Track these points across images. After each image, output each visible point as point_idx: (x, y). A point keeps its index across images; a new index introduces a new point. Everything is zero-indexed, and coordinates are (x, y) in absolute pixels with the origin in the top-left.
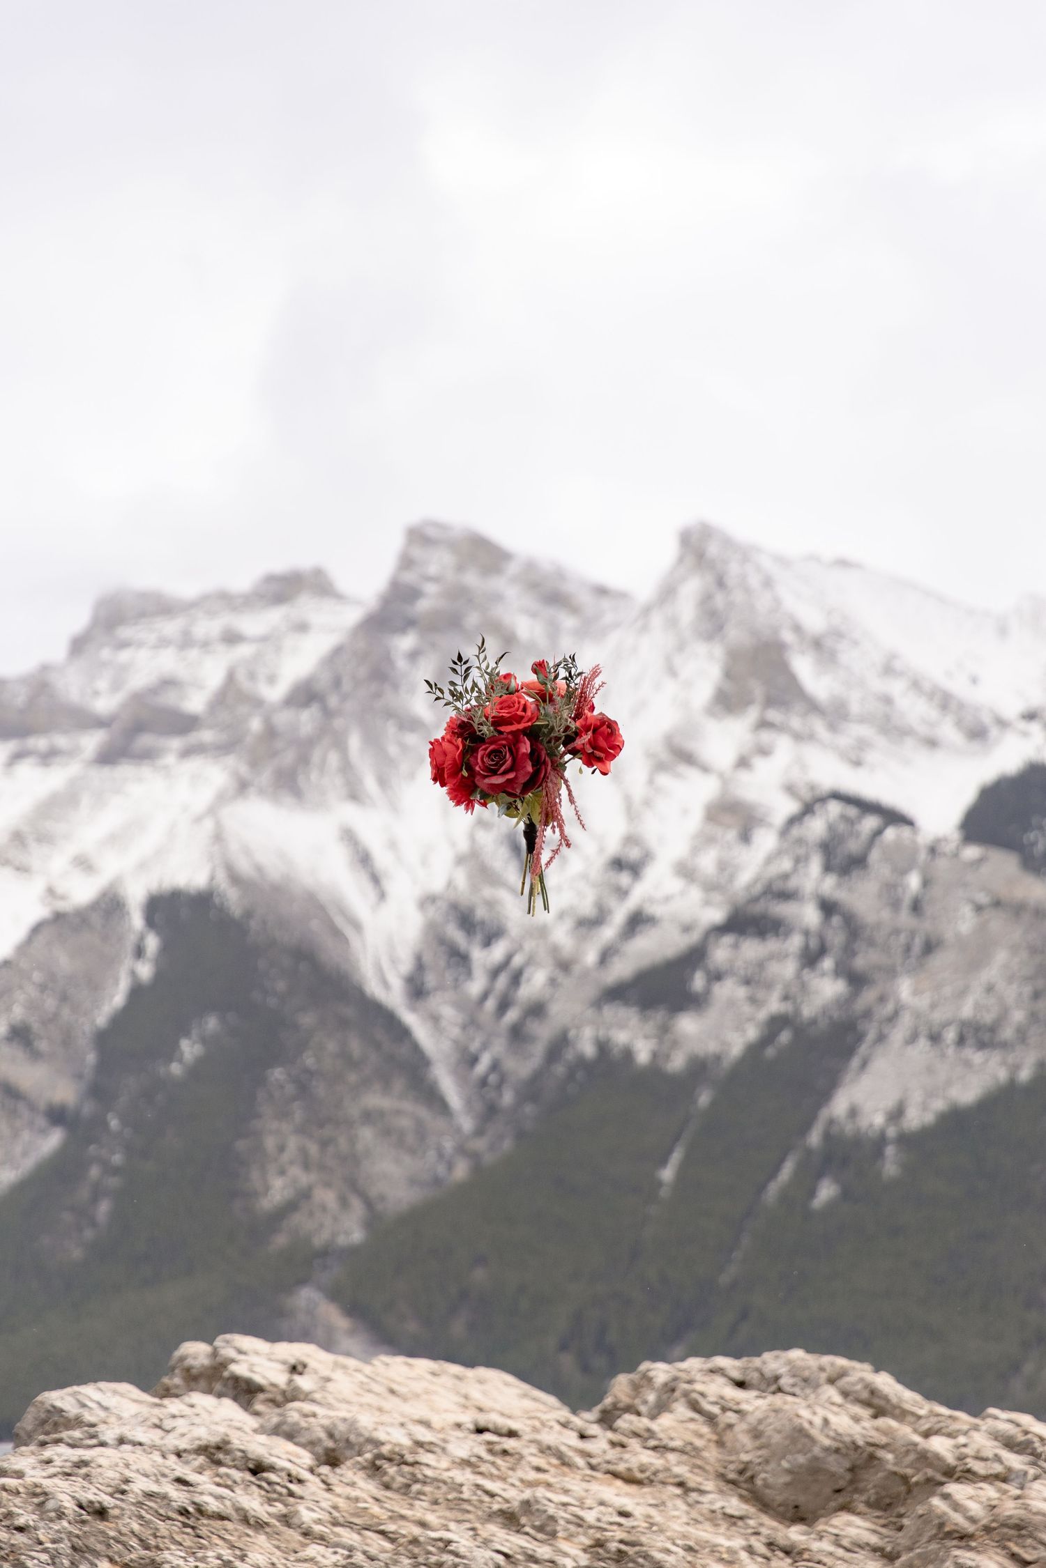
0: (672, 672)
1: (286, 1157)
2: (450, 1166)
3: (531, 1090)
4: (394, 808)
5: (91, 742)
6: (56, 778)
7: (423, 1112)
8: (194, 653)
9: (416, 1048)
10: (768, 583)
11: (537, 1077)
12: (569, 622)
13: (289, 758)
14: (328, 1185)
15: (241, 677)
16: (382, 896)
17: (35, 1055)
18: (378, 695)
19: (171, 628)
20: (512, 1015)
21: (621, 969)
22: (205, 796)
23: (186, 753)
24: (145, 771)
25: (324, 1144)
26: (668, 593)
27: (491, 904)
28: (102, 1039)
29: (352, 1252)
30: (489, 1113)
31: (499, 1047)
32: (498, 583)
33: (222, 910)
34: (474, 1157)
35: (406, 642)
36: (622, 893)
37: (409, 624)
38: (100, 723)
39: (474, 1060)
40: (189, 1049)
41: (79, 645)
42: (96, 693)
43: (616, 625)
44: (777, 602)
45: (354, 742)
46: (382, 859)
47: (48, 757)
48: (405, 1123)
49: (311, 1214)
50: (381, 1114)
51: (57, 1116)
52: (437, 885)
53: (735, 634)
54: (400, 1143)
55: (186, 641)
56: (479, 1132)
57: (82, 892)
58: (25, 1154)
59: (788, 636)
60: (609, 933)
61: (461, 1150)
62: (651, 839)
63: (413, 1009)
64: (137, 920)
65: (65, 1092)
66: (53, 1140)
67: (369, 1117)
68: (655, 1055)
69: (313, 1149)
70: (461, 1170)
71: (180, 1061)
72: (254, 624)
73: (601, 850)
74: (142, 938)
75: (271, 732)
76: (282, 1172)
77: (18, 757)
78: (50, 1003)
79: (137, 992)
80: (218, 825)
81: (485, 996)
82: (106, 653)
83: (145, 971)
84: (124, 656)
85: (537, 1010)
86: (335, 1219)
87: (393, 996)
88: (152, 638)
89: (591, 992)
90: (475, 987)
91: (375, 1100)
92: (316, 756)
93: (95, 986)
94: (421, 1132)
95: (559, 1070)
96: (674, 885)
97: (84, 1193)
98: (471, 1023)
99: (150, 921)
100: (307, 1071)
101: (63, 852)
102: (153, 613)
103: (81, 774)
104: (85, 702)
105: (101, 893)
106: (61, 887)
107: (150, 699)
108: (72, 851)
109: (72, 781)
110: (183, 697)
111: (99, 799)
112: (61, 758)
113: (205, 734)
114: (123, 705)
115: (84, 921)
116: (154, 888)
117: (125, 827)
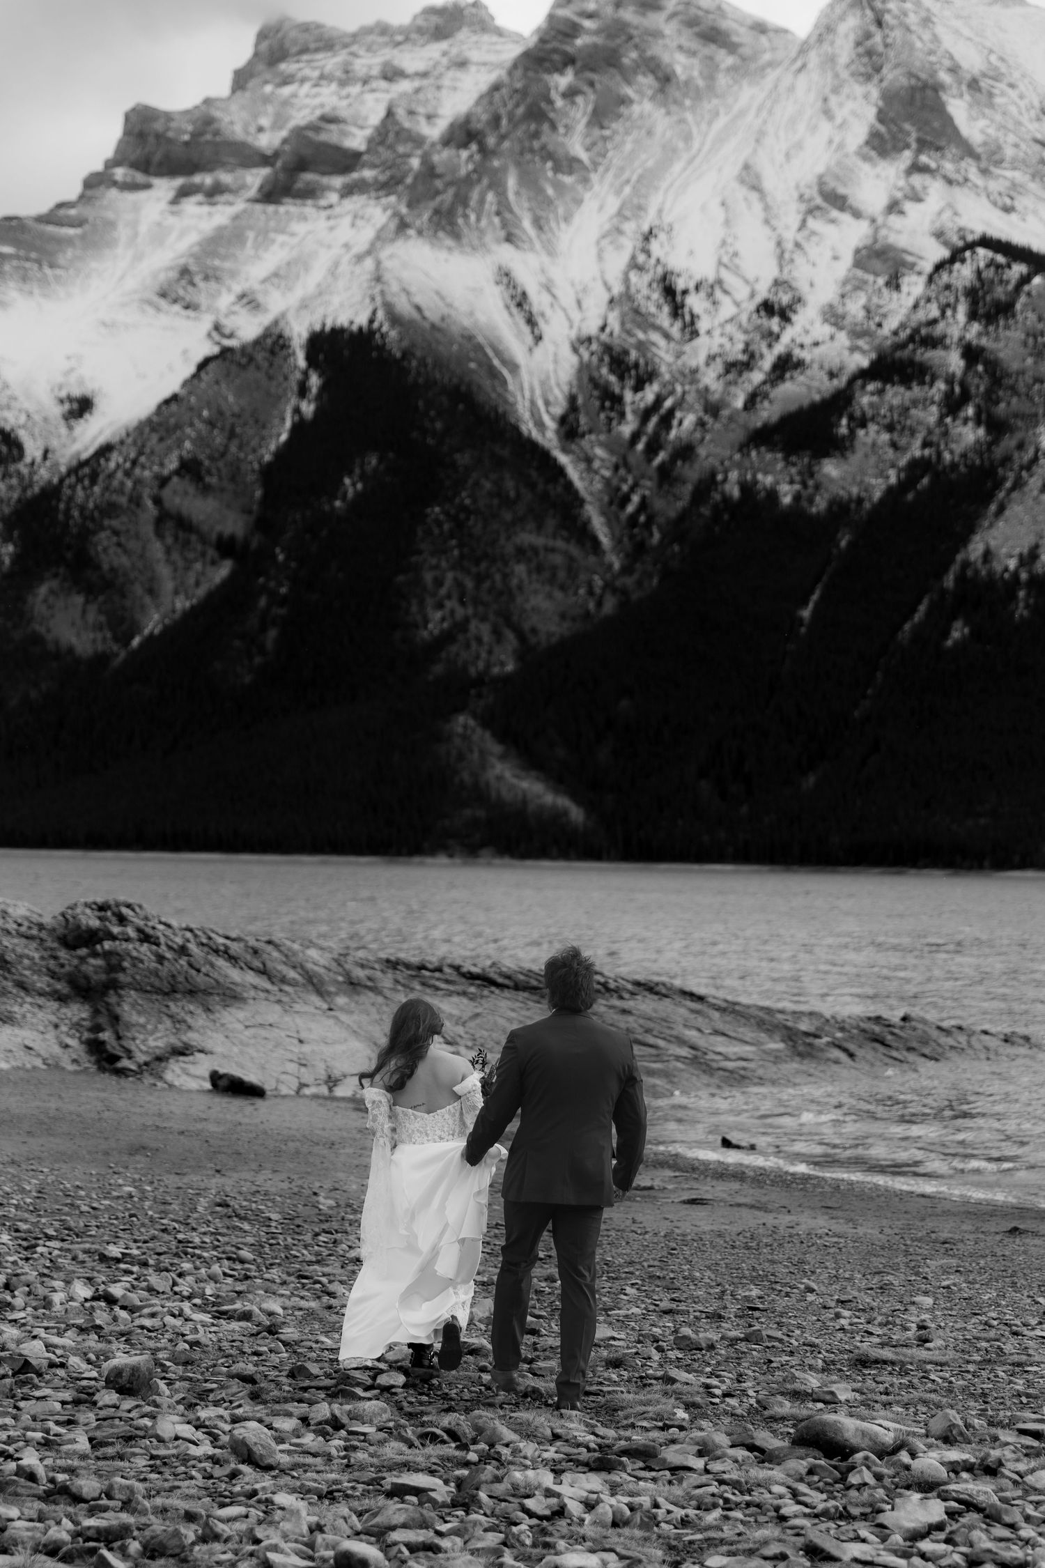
0: (828, 114)
1: (443, 591)
2: (599, 604)
3: (678, 529)
4: (551, 251)
5: (255, 178)
6: (220, 215)
7: (575, 550)
8: (355, 89)
9: (569, 485)
10: (927, 21)
11: (683, 516)
12: (726, 60)
13: (448, 197)
14: (484, 619)
15: (400, 113)
16: (538, 338)
17: (206, 490)
18: (536, 135)
19: (331, 62)
20: (662, 456)
21: (768, 413)
22: (365, 235)
23: (347, 191)
24: (308, 209)
25: (479, 579)
26: (825, 31)
27: (642, 346)
28: (268, 473)
29: (506, 680)
30: (636, 551)
31: (648, 487)
32: (656, 20)
33: (382, 348)
34: (624, 592)
35: (563, 80)
36: (772, 337)
37: (570, 60)
38: (265, 160)
39: (626, 499)
40: (351, 486)
41: (241, 79)
42: (260, 129)
43: (771, 64)
44: (936, 39)
45: (512, 182)
46: (538, 300)
47: (214, 193)
48: (558, 559)
49: (468, 646)
50: (535, 550)
51: (226, 547)
52: (591, 327)
53: (892, 76)
54: (552, 580)
55: (347, 78)
56: (626, 570)
57: (248, 329)
58: (197, 584)
59: (944, 77)
60: (757, 377)
61: (608, 586)
62: (803, 287)
63: (565, 450)
64: (302, 362)
65: (234, 524)
66: (223, 571)
67: (521, 552)
68: (797, 497)
69: (469, 584)
70: (610, 605)
71: (344, 498)
72: (413, 59)
73: (753, 295)
75: (430, 171)
76: (440, 606)
77: (183, 193)
78: (219, 439)
79: (299, 427)
80: (378, 263)
81: (635, 437)
82: (268, 89)
83: (308, 408)
84: (286, 91)
85: (686, 451)
86: (490, 652)
87: (549, 438)
88: (316, 74)
89: (738, 435)
90: (627, 429)
91: (527, 538)
92: (475, 195)
93: (261, 422)
94: (572, 568)
95: (706, 511)
96: (822, 330)
97: (253, 621)
98: (621, 464)
99: (310, 358)
100: (463, 508)
101: (229, 290)
102: (317, 50)
103: (245, 211)
104: (250, 140)
105: (267, 334)
106: (229, 324)
107: (310, 134)
108: (238, 288)
109: (236, 218)
110: (344, 134)
111: (264, 239)
112: (226, 197)
113: (368, 174)
114: (285, 141)
115: (251, 359)
116: (318, 328)
117: (289, 264)
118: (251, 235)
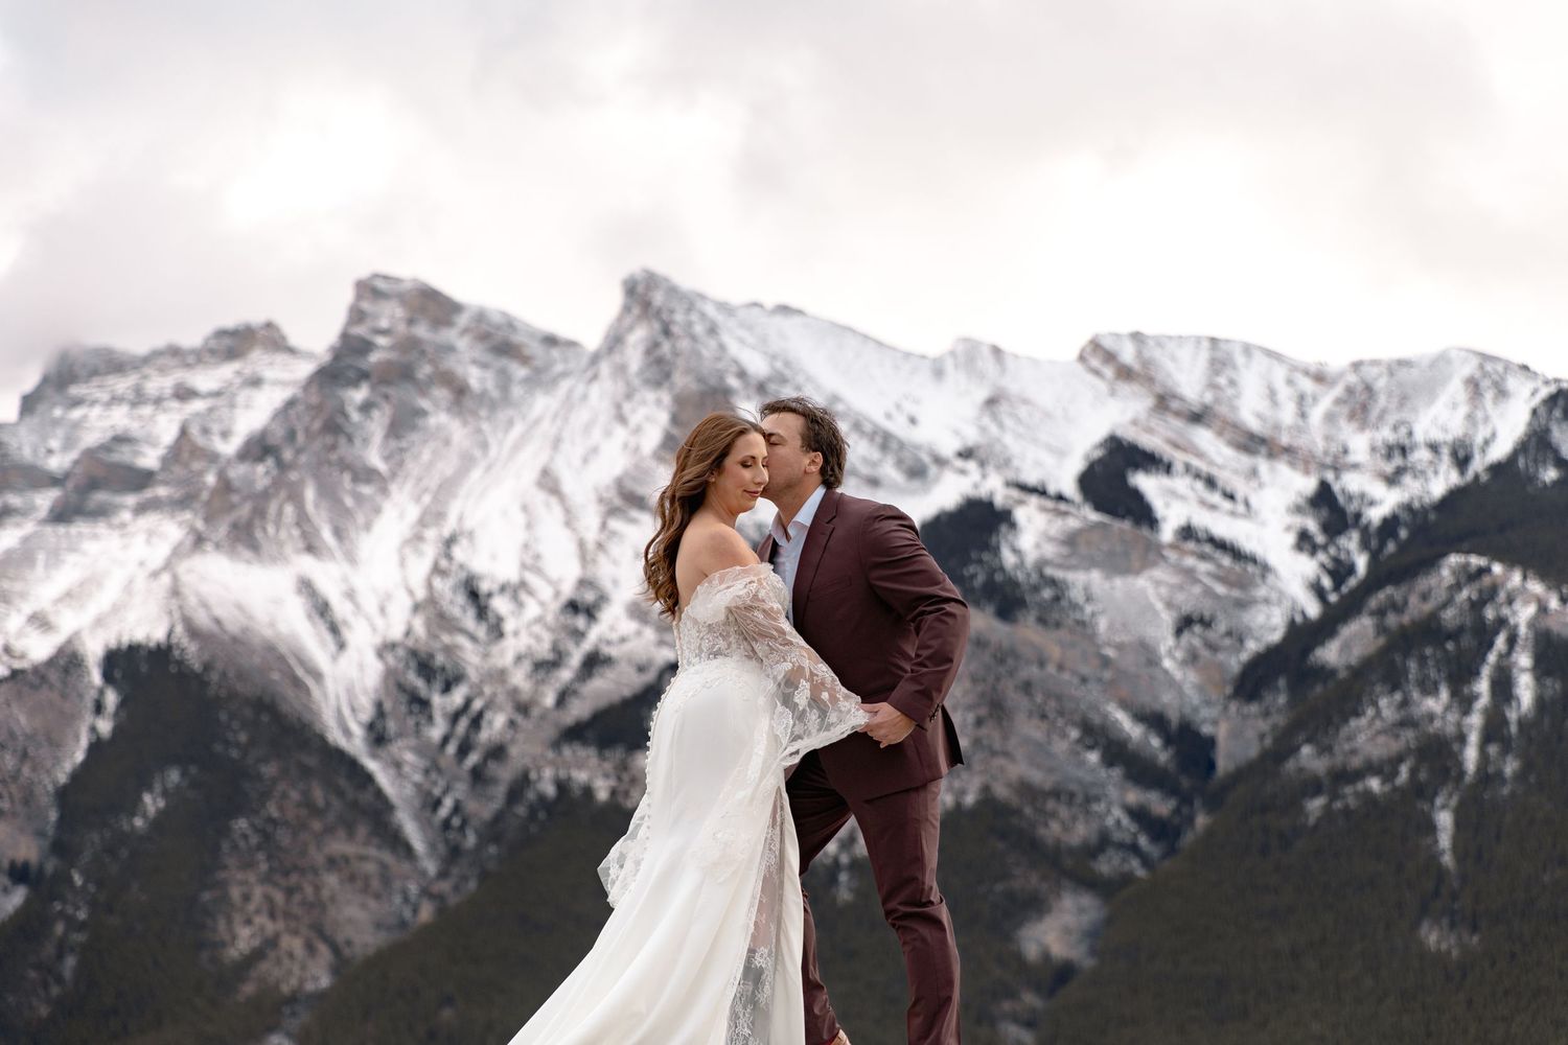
0: (621, 419)
1: (251, 907)
2: (415, 911)
3: (493, 831)
4: (351, 558)
5: (45, 500)
6: (11, 537)
7: (387, 857)
8: (147, 410)
9: (379, 793)
10: (713, 330)
11: (498, 818)
12: (520, 372)
13: (245, 511)
14: (295, 932)
15: (194, 431)
16: (342, 646)
18: (333, 447)
19: (123, 384)
20: (473, 759)
21: (579, 710)
22: (160, 552)
23: (141, 509)
24: (101, 528)
25: (290, 892)
26: (615, 341)
27: (449, 650)
28: (63, 795)
29: (321, 996)
30: (453, 855)
31: (461, 790)
32: (449, 335)
33: (180, 663)
34: (439, 898)
35: (359, 394)
36: (578, 635)
37: (363, 376)
38: (55, 481)
39: (437, 803)
40: (152, 803)
41: (29, 404)
42: (50, 452)
43: (565, 375)
44: (722, 347)
45: (310, 494)
46: (341, 608)
47: (3, 516)
48: (370, 868)
49: (279, 962)
50: (346, 860)
51: (19, 873)
52: (396, 632)
53: (681, 380)
54: (366, 889)
55: (138, 398)
56: (443, 874)
57: (39, 649)
59: (733, 382)
60: (566, 675)
61: (426, 892)
62: (606, 585)
63: (374, 756)
64: (96, 677)
65: (27, 850)
66: (18, 897)
67: (332, 863)
68: (613, 792)
69: (279, 897)
70: (426, 913)
71: (144, 816)
72: (205, 379)
73: (557, 594)
74: (101, 692)
75: (226, 486)
76: (248, 922)
79: (97, 747)
80: (175, 578)
81: (446, 740)
82: (58, 412)
83: (105, 726)
84: (76, 414)
85: (497, 752)
86: (303, 968)
87: (355, 744)
88: (105, 397)
89: (550, 732)
90: (436, 732)
91: (339, 846)
92: (272, 508)
93: (55, 743)
94: (386, 878)
95: (521, 810)
96: (629, 626)
97: (49, 950)
98: (433, 768)
99: (108, 676)
100: (271, 820)
101: (19, 611)
102: (108, 373)
103: (36, 533)
104: (40, 463)
105: (60, 652)
106: (18, 645)
107: (103, 456)
108: (28, 608)
109: (26, 540)
110: (137, 453)
111: (55, 558)
112: (17, 519)
113: (162, 491)
114: (76, 463)
115: (43, 678)
116: (113, 644)
117: (81, 585)
118: (41, 557)
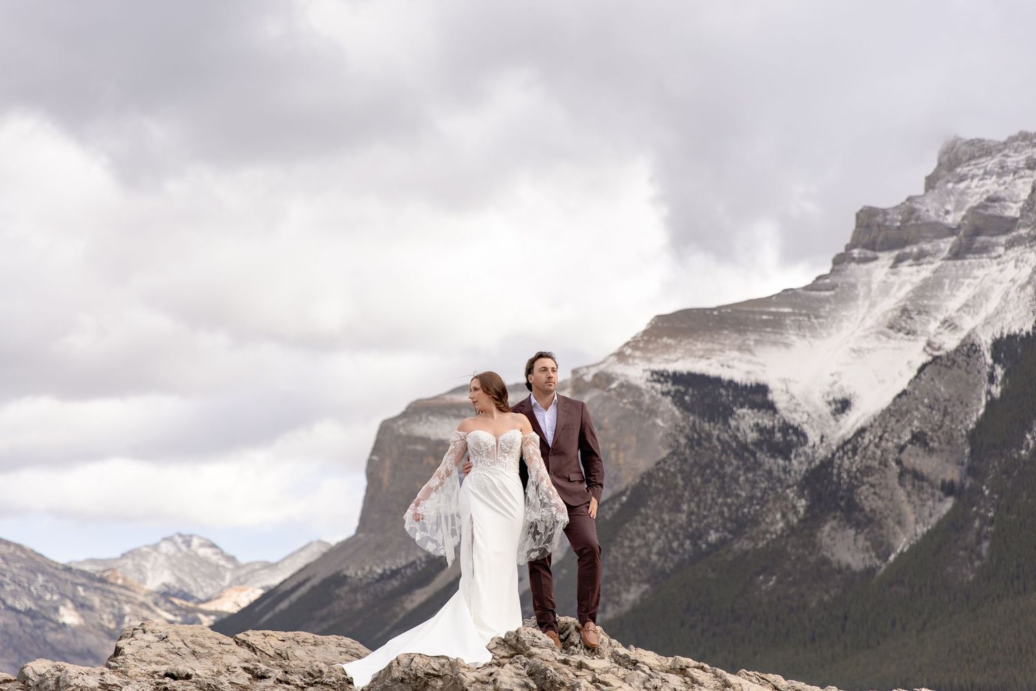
5: (946, 244)
6: (926, 271)
8: (1009, 178)
17: (931, 451)
19: (991, 163)
22: (1025, 272)
23: (1010, 245)
24: (984, 260)
28: (972, 436)
38: (952, 231)
40: (1031, 440)
41: (931, 182)
42: (947, 212)
47: (919, 258)
51: (949, 489)
55: (1003, 171)
57: (950, 342)
58: (931, 515)
64: (990, 361)
65: (952, 473)
66: (949, 503)
71: (1027, 448)
74: (993, 367)
77: (899, 260)
78: (937, 417)
79: (991, 404)
82: (950, 185)
83: (997, 391)
84: (962, 185)
88: (982, 171)
93: (964, 403)
97: (971, 537)
99: (995, 358)
101: (936, 319)
102: (980, 156)
103: (941, 266)
104: (941, 219)
105: (963, 343)
106: (937, 341)
107: (981, 211)
108: (941, 317)
109: (936, 271)
110: (1005, 208)
111: (956, 284)
112: (928, 259)
113: (1023, 232)
114: (964, 218)
115: (954, 362)
116: (998, 336)
117: (974, 297)
118: (947, 281)
